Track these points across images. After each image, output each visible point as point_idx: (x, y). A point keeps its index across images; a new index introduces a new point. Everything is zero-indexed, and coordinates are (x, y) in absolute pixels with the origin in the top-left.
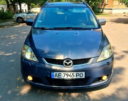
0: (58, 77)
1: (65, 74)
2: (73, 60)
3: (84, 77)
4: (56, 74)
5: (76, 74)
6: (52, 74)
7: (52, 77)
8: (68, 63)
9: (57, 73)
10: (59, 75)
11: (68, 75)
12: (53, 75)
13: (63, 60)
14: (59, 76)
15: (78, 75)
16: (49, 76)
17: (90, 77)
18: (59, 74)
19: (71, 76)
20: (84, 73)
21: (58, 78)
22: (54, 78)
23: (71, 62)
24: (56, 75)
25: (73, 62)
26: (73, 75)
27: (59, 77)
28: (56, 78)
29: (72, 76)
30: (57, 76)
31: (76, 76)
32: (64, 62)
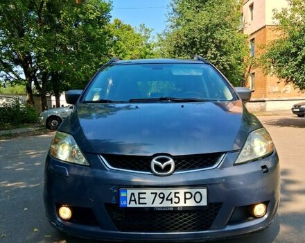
0: (137, 202)
1: (156, 194)
2: (175, 158)
3: (204, 203)
4: (133, 194)
5: (185, 193)
6: (123, 194)
7: (123, 203)
8: (163, 166)
9: (136, 192)
10: (139, 198)
11: (163, 198)
12: (126, 197)
13: (151, 158)
14: (142, 201)
15: (188, 196)
16: (114, 201)
17: (221, 203)
18: (139, 194)
19: (171, 200)
20: (204, 191)
21: (138, 206)
22: (128, 206)
23: (171, 161)
24: (133, 199)
25: (176, 164)
26: (175, 197)
27: (139, 203)
28: (133, 205)
29: (173, 201)
30: (135, 200)
31: (185, 199)
32: (154, 161)
